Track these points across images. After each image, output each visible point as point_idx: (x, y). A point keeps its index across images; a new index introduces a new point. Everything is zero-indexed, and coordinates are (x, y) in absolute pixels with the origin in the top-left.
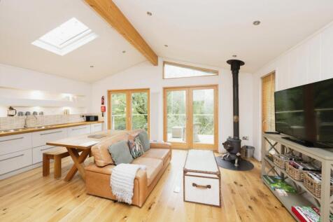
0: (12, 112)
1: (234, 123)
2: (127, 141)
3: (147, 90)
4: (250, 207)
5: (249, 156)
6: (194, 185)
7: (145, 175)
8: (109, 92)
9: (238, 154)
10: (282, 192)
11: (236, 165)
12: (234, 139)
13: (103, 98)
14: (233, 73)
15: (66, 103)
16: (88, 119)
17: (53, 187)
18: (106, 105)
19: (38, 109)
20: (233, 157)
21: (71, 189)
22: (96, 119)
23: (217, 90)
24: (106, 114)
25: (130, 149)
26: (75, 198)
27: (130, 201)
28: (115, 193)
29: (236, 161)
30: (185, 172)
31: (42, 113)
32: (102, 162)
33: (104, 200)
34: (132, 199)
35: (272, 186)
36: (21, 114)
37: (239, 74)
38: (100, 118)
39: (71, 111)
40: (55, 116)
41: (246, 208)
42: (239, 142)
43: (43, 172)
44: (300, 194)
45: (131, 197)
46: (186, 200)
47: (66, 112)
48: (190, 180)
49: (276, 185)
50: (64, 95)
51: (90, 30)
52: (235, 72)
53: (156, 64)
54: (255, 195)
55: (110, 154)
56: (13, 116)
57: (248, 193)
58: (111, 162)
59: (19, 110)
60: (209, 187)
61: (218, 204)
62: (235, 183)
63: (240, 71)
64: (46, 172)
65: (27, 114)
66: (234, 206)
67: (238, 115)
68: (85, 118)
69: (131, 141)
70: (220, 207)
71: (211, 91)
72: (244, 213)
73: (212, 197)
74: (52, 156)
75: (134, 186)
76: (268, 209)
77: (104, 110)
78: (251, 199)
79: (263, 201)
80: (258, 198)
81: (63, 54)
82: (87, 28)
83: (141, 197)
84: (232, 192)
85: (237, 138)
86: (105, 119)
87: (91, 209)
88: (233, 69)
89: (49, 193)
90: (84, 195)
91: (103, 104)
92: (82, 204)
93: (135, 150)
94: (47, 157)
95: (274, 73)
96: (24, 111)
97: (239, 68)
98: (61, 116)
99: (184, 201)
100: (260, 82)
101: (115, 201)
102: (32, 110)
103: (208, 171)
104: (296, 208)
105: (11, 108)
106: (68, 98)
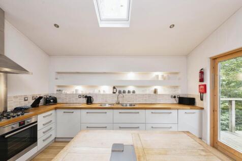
0: (115, 91)
8: (214, 60)
13: (202, 73)
16: (182, 101)
18: (208, 82)
19: (131, 88)
22: (192, 102)
24: (208, 96)
31: (134, 92)
36: (120, 92)
38: (198, 102)
39: (161, 90)
65: (124, 92)
68: (177, 99)
77: (203, 90)
86: (207, 103)
91: (202, 80)
96: (122, 90)
98: (149, 95)
102: (127, 89)
105: (114, 88)
106: (157, 76)
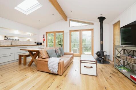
0: (6, 38)
1: (101, 44)
2: (55, 50)
3: (63, 32)
4: (110, 77)
5: (107, 59)
6: (85, 67)
7: (63, 62)
8: (47, 33)
9: (103, 57)
10: (124, 71)
11: (102, 62)
12: (101, 51)
13: (44, 35)
14: (100, 23)
15: (28, 36)
16: (38, 44)
17: (23, 68)
18: (45, 38)
19: (17, 38)
20: (100, 59)
21: (31, 69)
22: (41, 44)
23: (93, 31)
24: (45, 42)
25: (56, 53)
26: (32, 72)
27: (56, 73)
28: (50, 69)
29: (102, 60)
30: (81, 61)
31: (18, 40)
32: (44, 56)
33: (45, 73)
34: (58, 71)
35: (120, 69)
36: (9, 39)
37: (103, 23)
38: (43, 44)
39: (31, 40)
40: (24, 42)
41: (109, 77)
42: (103, 52)
43: (19, 63)
44: (133, 72)
45: (57, 71)
46: (81, 73)
47: (29, 41)
48: (83, 65)
49: (122, 68)
50: (28, 33)
51: (39, 3)
52: (101, 22)
53: (66, 20)
54: (112, 72)
55: (48, 53)
56: (6, 40)
57: (109, 72)
58: (48, 57)
59: (9, 38)
60: (92, 67)
61: (96, 75)
62: (102, 68)
63: (103, 22)
64: (20, 63)
65: (12, 39)
66: (103, 76)
67: (103, 41)
68: (36, 43)
69: (56, 50)
70: (96, 76)
71: (90, 32)
72: (108, 79)
73: (93, 72)
74: (23, 56)
75: (58, 66)
76: (119, 77)
77: (44, 40)
78: (111, 74)
79: (116, 75)
80: (113, 73)
81: (27, 14)
82: (38, 2)
83: (61, 71)
84: (101, 71)
85: (102, 51)
86: (45, 44)
87: (39, 76)
88: (100, 21)
89: (21, 70)
90: (36, 71)
91: (44, 37)
92: (35, 74)
93: (58, 54)
94: (20, 56)
95: (119, 21)
96: (11, 38)
97: (103, 21)
99: (80, 74)
100: (112, 27)
101: (50, 73)
102: (14, 38)
103: (91, 60)
104: (133, 76)
105: (6, 37)
106: (30, 34)
